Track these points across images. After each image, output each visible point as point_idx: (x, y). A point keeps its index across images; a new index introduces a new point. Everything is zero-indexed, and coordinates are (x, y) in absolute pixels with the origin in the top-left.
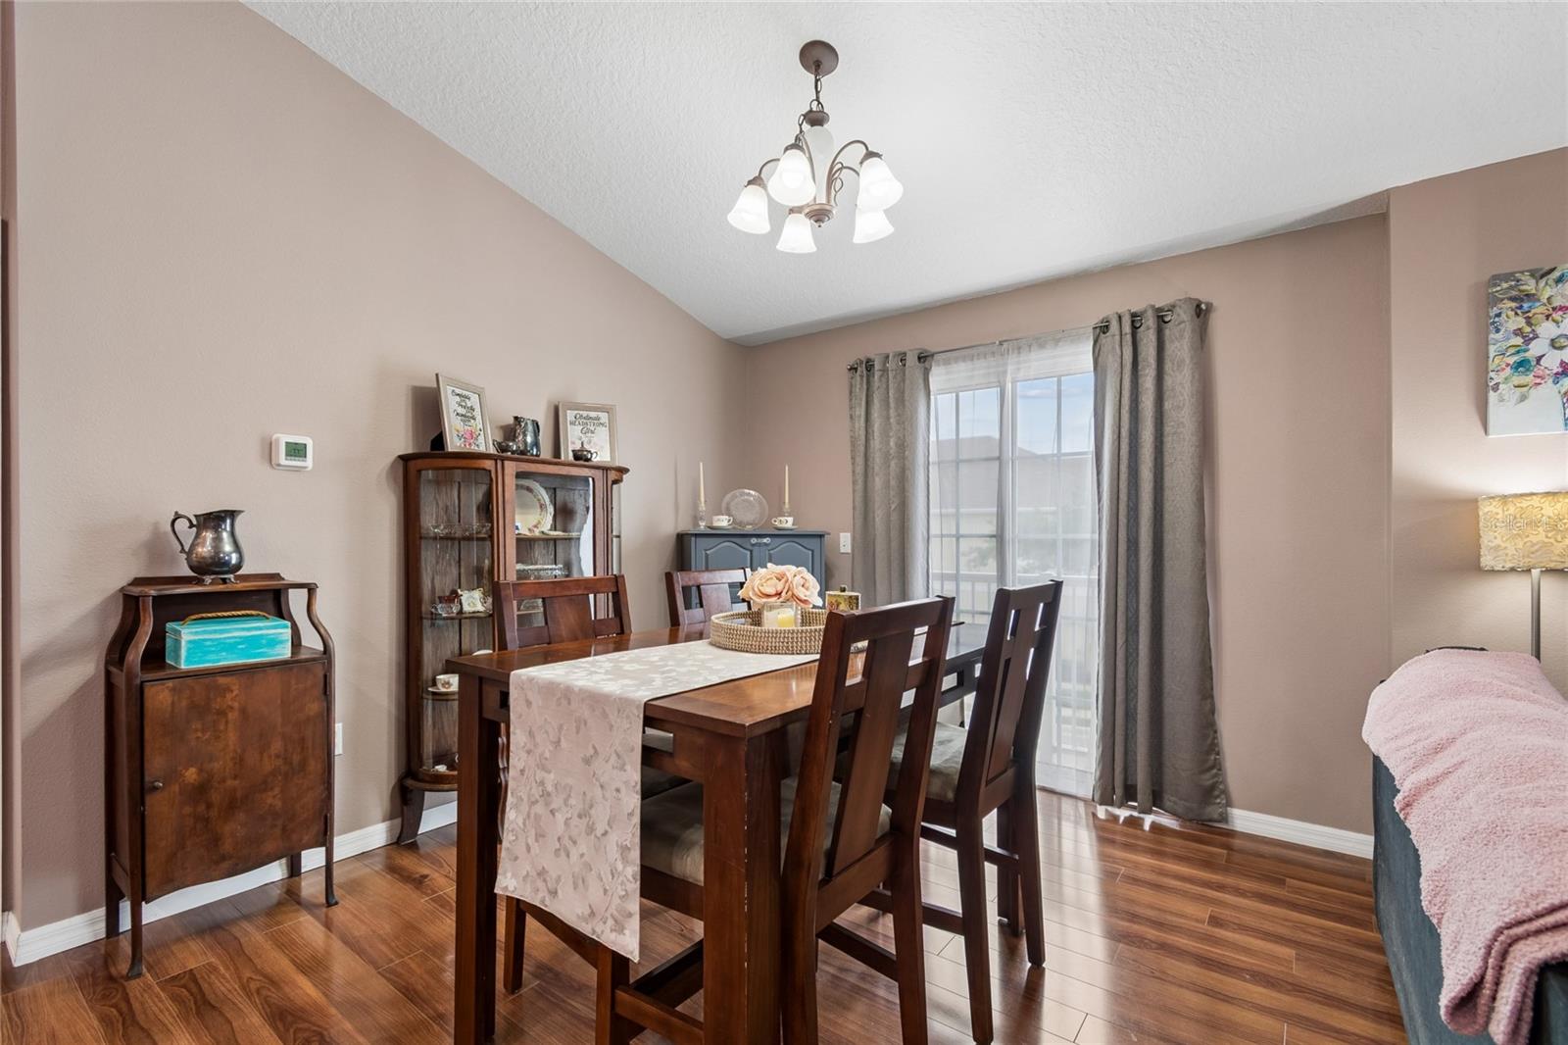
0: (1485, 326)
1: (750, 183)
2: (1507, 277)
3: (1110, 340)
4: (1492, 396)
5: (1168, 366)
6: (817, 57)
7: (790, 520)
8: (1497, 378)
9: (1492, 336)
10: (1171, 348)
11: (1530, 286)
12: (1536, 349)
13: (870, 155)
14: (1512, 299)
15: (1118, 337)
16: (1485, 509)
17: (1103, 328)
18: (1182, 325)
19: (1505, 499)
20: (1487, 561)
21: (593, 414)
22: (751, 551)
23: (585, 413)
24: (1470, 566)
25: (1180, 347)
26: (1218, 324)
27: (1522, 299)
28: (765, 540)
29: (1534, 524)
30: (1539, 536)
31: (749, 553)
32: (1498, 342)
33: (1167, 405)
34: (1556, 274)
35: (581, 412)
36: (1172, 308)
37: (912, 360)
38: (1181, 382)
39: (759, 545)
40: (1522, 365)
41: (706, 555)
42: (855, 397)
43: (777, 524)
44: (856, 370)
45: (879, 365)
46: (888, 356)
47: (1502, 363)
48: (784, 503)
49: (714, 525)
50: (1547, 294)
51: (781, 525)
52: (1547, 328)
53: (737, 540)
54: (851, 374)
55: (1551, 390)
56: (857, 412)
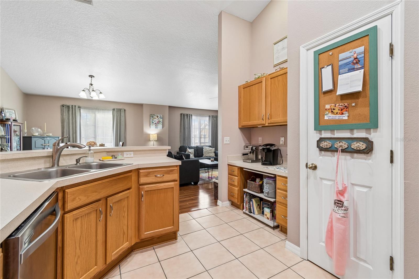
0: (150, 119)
1: (82, 91)
2: (152, 115)
3: (115, 112)
4: (151, 125)
5: (121, 116)
6: (91, 76)
7: (51, 134)
8: (151, 123)
10: (121, 114)
11: (153, 116)
12: (154, 121)
13: (101, 93)
15: (116, 112)
16: (151, 135)
17: (114, 110)
18: (123, 112)
19: (152, 134)
20: (151, 140)
21: (11, 111)
22: (45, 140)
23: (9, 111)
24: (150, 140)
25: (123, 114)
26: (126, 112)
27: (153, 117)
28: (48, 138)
29: (154, 137)
30: (154, 138)
31: (44, 141)
32: (151, 120)
33: (121, 121)
34: (155, 115)
36: (122, 109)
37: (77, 107)
38: (123, 119)
39: (46, 139)
40: (153, 123)
41: (35, 141)
42: (63, 111)
43: (47, 135)
44: (63, 106)
45: (70, 107)
46: (72, 106)
47: (151, 122)
48: (45, 130)
49: (34, 135)
50: (154, 117)
51: (49, 135)
52: (154, 120)
53: (42, 138)
54: (62, 107)
55: (154, 125)
56: (64, 114)
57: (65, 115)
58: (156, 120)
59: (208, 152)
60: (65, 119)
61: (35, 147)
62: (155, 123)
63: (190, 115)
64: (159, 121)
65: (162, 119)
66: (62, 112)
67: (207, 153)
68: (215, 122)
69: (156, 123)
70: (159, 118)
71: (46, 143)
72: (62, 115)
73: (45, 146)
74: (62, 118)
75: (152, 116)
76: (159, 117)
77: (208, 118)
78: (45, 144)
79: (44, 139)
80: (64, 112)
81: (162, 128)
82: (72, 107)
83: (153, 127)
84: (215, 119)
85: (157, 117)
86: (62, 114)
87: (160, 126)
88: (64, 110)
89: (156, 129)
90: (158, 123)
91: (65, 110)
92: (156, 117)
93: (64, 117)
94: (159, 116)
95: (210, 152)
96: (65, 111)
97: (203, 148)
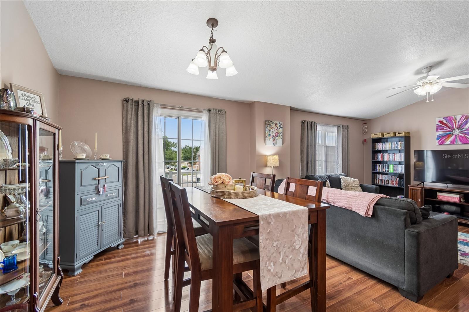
0: (265, 128)
2: (268, 121)
4: (266, 139)
5: (220, 123)
6: (213, 22)
7: (109, 155)
9: (266, 130)
10: (220, 119)
11: (270, 123)
12: (271, 133)
14: (269, 125)
15: (213, 114)
16: (267, 157)
17: (209, 111)
18: (223, 115)
20: (268, 165)
21: (33, 96)
22: (99, 169)
23: (27, 94)
24: (266, 166)
25: (223, 119)
26: (227, 116)
27: (270, 125)
28: (105, 164)
31: (98, 169)
32: (267, 131)
33: (220, 132)
34: (272, 122)
35: (25, 93)
36: (222, 110)
38: (223, 127)
39: (101, 166)
40: (269, 135)
41: (82, 172)
42: (127, 111)
43: (102, 157)
44: (127, 101)
45: (140, 103)
46: (143, 101)
47: (267, 134)
48: (95, 148)
49: (78, 157)
50: (272, 125)
51: (105, 158)
52: (271, 130)
53: (94, 164)
54: (124, 102)
55: (272, 139)
56: (129, 117)
57: (131, 118)
58: (274, 131)
59: (351, 186)
60: (131, 126)
61: (81, 185)
62: (273, 136)
63: (315, 123)
64: (278, 133)
65: (282, 129)
66: (125, 113)
67: (350, 188)
68: (346, 135)
69: (275, 135)
70: (278, 128)
71: (100, 175)
72: (125, 118)
73: (99, 180)
74: (124, 124)
75: (267, 123)
76: (278, 126)
77: (335, 129)
78: (99, 177)
79: (98, 167)
80: (129, 113)
81: (283, 144)
82: (144, 105)
83: (269, 142)
84: (346, 131)
85: (276, 125)
86: (125, 116)
87: (280, 141)
88: (129, 109)
89: (274, 146)
90: (277, 137)
91: (130, 107)
92: (274, 125)
93: (129, 122)
94: (278, 123)
95: (354, 185)
96: (131, 110)
97: (340, 179)
